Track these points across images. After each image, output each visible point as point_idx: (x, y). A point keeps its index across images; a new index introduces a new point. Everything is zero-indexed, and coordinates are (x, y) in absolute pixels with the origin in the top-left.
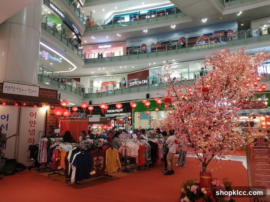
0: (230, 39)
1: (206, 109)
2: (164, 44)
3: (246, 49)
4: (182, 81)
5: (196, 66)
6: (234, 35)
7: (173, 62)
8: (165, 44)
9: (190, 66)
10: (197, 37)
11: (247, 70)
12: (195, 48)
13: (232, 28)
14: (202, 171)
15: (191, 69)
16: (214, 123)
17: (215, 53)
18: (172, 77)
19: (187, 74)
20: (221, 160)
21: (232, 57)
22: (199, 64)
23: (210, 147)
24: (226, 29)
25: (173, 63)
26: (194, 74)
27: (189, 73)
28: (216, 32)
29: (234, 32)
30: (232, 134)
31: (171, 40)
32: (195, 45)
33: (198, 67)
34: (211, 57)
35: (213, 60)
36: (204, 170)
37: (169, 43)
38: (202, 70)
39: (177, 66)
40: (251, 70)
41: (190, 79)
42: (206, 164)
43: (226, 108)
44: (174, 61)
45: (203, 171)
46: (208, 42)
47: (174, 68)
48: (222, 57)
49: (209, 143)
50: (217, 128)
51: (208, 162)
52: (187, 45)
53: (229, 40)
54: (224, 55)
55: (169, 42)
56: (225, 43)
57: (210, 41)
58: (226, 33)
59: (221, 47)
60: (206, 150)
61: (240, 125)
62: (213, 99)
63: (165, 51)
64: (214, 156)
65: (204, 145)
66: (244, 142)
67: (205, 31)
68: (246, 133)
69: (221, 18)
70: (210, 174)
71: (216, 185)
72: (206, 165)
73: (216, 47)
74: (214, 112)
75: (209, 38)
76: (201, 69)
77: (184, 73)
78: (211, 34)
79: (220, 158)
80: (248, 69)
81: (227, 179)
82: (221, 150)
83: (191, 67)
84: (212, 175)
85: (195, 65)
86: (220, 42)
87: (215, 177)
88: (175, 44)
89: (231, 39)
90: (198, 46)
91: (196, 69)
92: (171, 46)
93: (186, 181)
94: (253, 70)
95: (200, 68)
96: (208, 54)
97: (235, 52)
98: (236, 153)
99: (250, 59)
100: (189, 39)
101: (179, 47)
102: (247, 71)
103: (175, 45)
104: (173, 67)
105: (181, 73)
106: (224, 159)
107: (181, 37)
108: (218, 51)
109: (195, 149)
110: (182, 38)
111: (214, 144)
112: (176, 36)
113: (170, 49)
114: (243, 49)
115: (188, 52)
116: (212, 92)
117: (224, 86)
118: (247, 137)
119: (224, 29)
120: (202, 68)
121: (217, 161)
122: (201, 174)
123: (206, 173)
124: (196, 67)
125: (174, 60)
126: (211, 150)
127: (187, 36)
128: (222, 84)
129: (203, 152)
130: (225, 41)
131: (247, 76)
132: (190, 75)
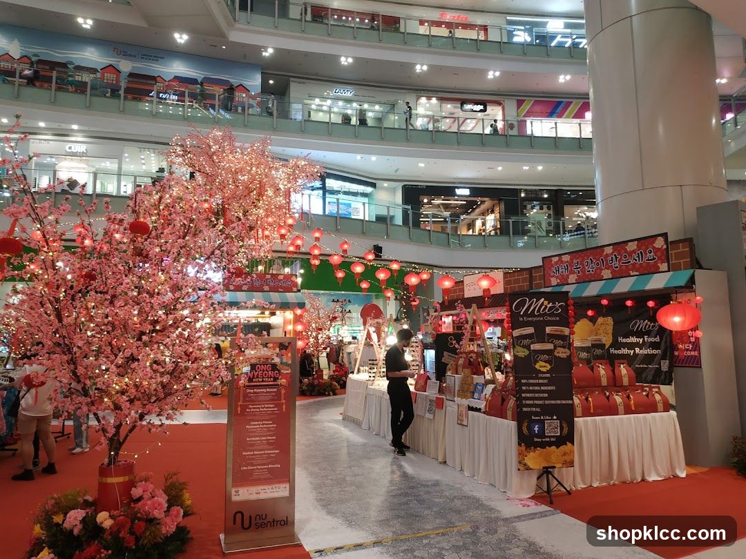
0: (240, 109)
1: (128, 284)
2: (48, 67)
3: (271, 145)
4: (94, 196)
5: (143, 159)
6: (251, 101)
7: (72, 130)
8: (52, 69)
9: (126, 155)
10: (154, 78)
11: (267, 196)
12: (146, 106)
13: (246, 83)
14: (105, 464)
15: (130, 166)
16: (155, 322)
17: (197, 133)
18: (64, 175)
19: (115, 177)
20: (162, 425)
21: (238, 156)
22: (153, 155)
23: (133, 391)
24: (235, 82)
25: (72, 136)
26: (135, 181)
27: (119, 175)
28: (207, 80)
29: (253, 94)
30: (197, 354)
31: (71, 63)
32: (147, 98)
33: (149, 163)
34: (186, 142)
35: (189, 152)
36: (113, 461)
37: (63, 70)
38: (160, 174)
39: (85, 148)
40: (278, 199)
41: (122, 193)
42: (121, 441)
43: (189, 284)
44: (78, 131)
45: (109, 464)
46: (183, 101)
47: (73, 150)
48: (212, 150)
49: (130, 379)
50: (160, 338)
51: (127, 436)
52: (122, 92)
53: (237, 110)
54: (217, 146)
55: (64, 65)
56: (228, 116)
57: (191, 100)
58: (231, 90)
59: (216, 122)
60: (122, 400)
61: (222, 331)
62: (157, 257)
63: (48, 89)
64: (146, 417)
65: (117, 387)
66: (224, 373)
67: (178, 68)
68: (231, 350)
69: (224, 47)
70: (129, 469)
71: (142, 496)
72: (121, 444)
73: (204, 120)
74: (158, 294)
75: (187, 91)
76: (157, 170)
77: (107, 173)
78: (193, 81)
79: (161, 420)
80: (270, 193)
81: (175, 474)
82: (165, 398)
83: (128, 160)
84: (136, 471)
85: (142, 157)
86: (214, 109)
87: (143, 474)
88: (86, 78)
89: (243, 109)
90: (155, 103)
91: (144, 167)
92: (70, 79)
93: (53, 501)
94: (281, 198)
95: (154, 169)
96: (177, 133)
97: (247, 145)
98: (202, 403)
99: (277, 169)
100: (131, 75)
101: (97, 92)
102: (269, 199)
103: (86, 83)
104: (70, 148)
105: (94, 170)
106: (172, 423)
107: (106, 61)
108: (205, 131)
109: (89, 400)
110: (111, 67)
111: (145, 383)
112: (91, 56)
113: (67, 91)
114: (264, 143)
115: (123, 112)
116: (158, 237)
117: (191, 225)
118: (233, 361)
119: (229, 78)
120: (161, 170)
121: (150, 430)
122: (104, 471)
123: (119, 466)
124: (143, 161)
125: (75, 127)
126: (139, 400)
127: (126, 66)
128: (188, 219)
129: (112, 407)
130: (227, 109)
131: (266, 210)
132: (123, 183)
